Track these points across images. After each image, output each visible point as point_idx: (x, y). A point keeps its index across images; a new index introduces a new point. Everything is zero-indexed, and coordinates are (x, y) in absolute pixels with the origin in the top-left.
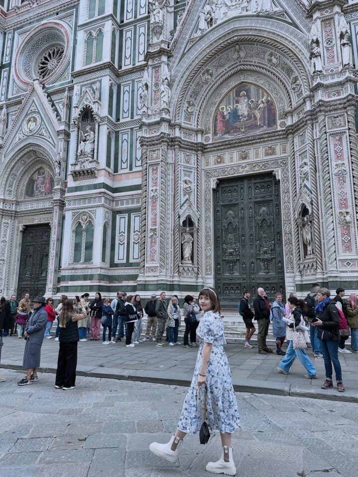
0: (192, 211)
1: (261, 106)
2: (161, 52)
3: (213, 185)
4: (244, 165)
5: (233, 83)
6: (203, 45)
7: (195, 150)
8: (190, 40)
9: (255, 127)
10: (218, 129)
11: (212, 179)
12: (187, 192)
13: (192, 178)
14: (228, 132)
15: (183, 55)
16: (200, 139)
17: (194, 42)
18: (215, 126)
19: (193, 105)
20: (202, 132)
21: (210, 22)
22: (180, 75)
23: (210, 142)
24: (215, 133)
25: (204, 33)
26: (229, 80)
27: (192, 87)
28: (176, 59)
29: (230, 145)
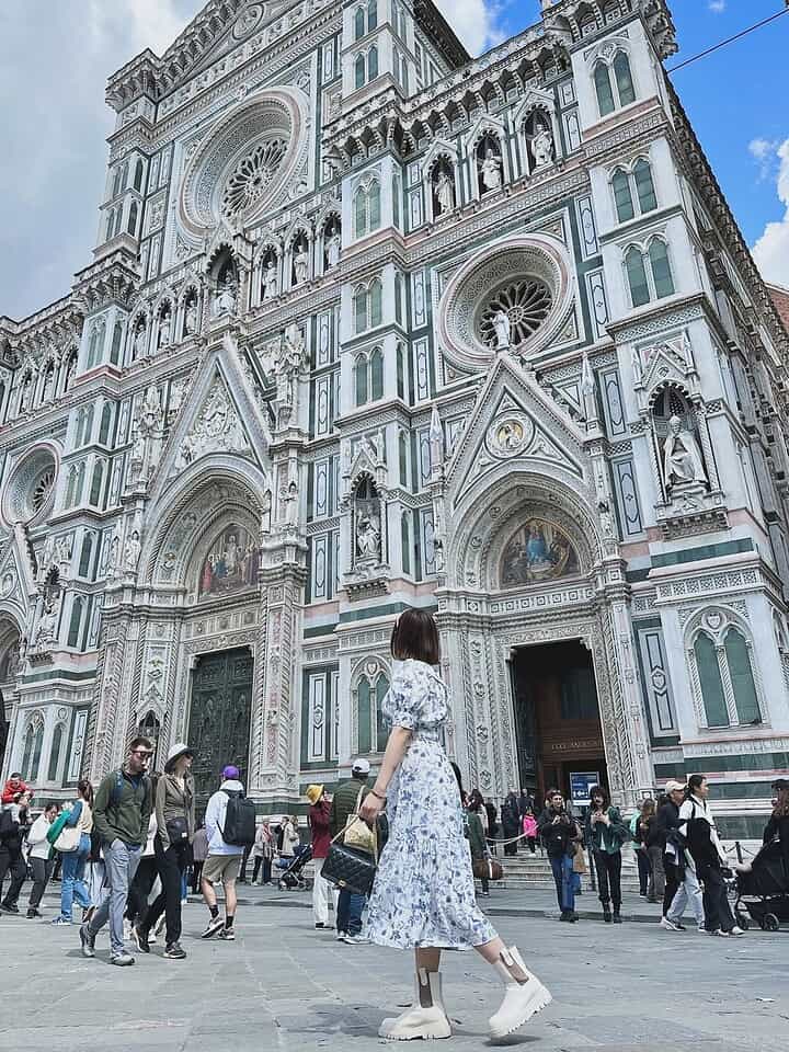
0: (155, 706)
1: (248, 556)
2: (136, 497)
3: (191, 664)
4: (223, 637)
5: (223, 525)
6: (180, 485)
7: (171, 618)
8: (168, 480)
9: (239, 584)
10: (205, 586)
11: (190, 656)
12: (156, 676)
13: (165, 656)
14: (212, 591)
15: (160, 498)
16: (180, 602)
17: (171, 482)
18: (201, 582)
19: (173, 557)
20: (185, 592)
21: (188, 457)
22: (154, 523)
23: (195, 603)
24: (201, 592)
25: (181, 471)
26: (218, 521)
27: (172, 535)
28: (151, 504)
29: (211, 609)
